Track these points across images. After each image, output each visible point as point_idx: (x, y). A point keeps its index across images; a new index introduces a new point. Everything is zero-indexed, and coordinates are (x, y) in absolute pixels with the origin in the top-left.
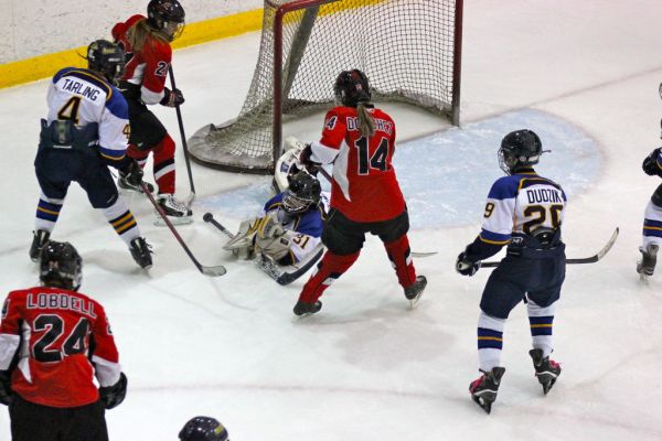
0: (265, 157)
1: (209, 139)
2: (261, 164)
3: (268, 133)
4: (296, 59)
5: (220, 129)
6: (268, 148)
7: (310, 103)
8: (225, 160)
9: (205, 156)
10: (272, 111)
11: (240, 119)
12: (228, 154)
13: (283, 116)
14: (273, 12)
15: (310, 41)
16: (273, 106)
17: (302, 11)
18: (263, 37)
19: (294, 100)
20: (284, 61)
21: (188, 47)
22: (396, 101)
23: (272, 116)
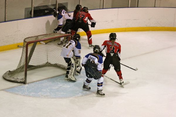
0: (23, 79)
1: (9, 74)
2: (22, 81)
3: (23, 73)
4: (31, 55)
5: (12, 72)
6: (23, 77)
7: (34, 66)
8: (13, 80)
9: (8, 78)
10: (25, 68)
11: (16, 70)
12: (13, 78)
13: (28, 69)
14: (26, 44)
15: (35, 51)
16: (25, 67)
17: (33, 44)
18: (23, 50)
19: (30, 65)
20: (28, 55)
21: (4, 51)
22: (55, 66)
23: (25, 69)
